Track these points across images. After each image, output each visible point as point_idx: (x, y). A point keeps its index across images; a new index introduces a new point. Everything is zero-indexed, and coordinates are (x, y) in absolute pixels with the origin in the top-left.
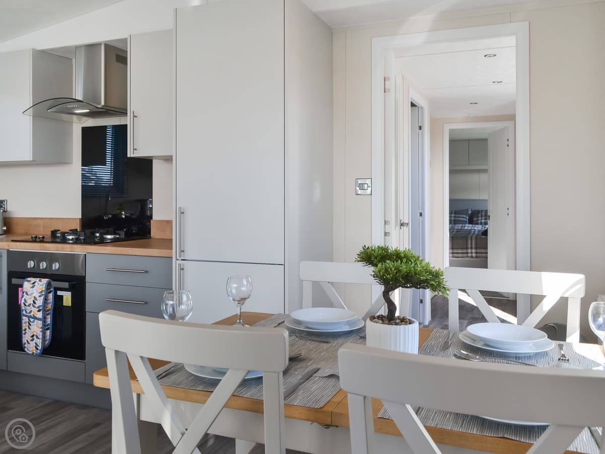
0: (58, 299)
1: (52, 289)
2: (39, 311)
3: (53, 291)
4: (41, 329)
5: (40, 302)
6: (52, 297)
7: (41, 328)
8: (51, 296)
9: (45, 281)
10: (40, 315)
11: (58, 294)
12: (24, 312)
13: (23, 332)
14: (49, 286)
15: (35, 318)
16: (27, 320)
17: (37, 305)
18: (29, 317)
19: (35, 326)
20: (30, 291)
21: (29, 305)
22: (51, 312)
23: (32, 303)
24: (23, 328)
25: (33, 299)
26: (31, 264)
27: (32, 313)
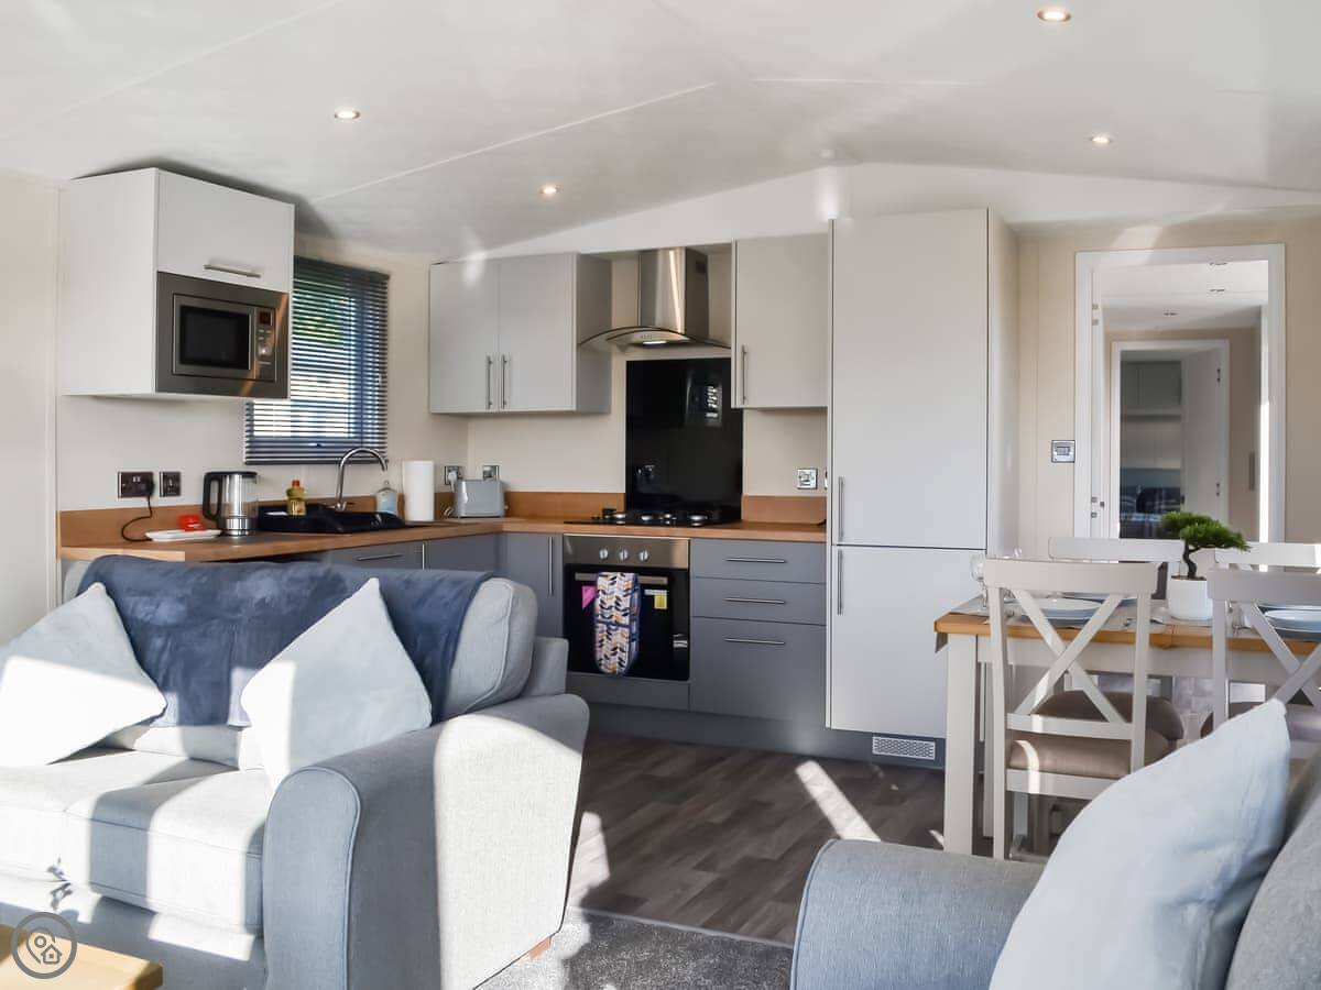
0: (647, 602)
1: (638, 587)
2: (625, 615)
3: (640, 588)
4: (626, 640)
5: (625, 604)
6: (638, 597)
7: (628, 639)
8: (637, 595)
9: (630, 576)
10: (626, 620)
11: (646, 594)
12: (600, 617)
13: (598, 644)
14: (636, 581)
15: (617, 624)
16: (605, 628)
17: (622, 608)
18: (608, 624)
19: (619, 636)
20: (609, 589)
21: (610, 607)
22: (637, 617)
23: (614, 604)
24: (598, 639)
25: (615, 599)
26: (604, 554)
27: (614, 619)
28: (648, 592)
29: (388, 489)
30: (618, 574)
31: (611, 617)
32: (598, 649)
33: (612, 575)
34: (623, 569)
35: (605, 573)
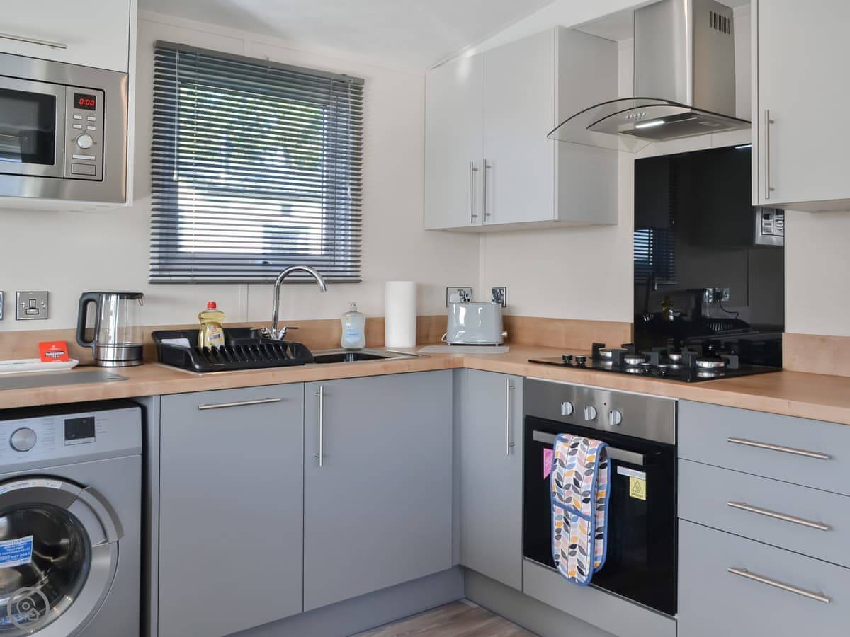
0: (619, 484)
1: (607, 462)
2: (586, 501)
3: (609, 464)
4: (589, 537)
5: (587, 485)
6: (606, 476)
7: (590, 535)
8: (605, 474)
9: (595, 444)
10: (586, 509)
11: (618, 472)
12: (556, 497)
13: (555, 534)
14: (603, 454)
15: (577, 512)
16: (563, 514)
17: (581, 490)
18: (567, 509)
19: (578, 529)
20: (568, 460)
21: (567, 487)
22: (606, 504)
23: (572, 483)
24: (555, 527)
25: (574, 476)
26: (566, 409)
27: (572, 503)
28: (621, 470)
29: (355, 312)
30: (581, 440)
31: (569, 500)
32: (555, 541)
33: (573, 439)
34: (589, 432)
35: (564, 436)
